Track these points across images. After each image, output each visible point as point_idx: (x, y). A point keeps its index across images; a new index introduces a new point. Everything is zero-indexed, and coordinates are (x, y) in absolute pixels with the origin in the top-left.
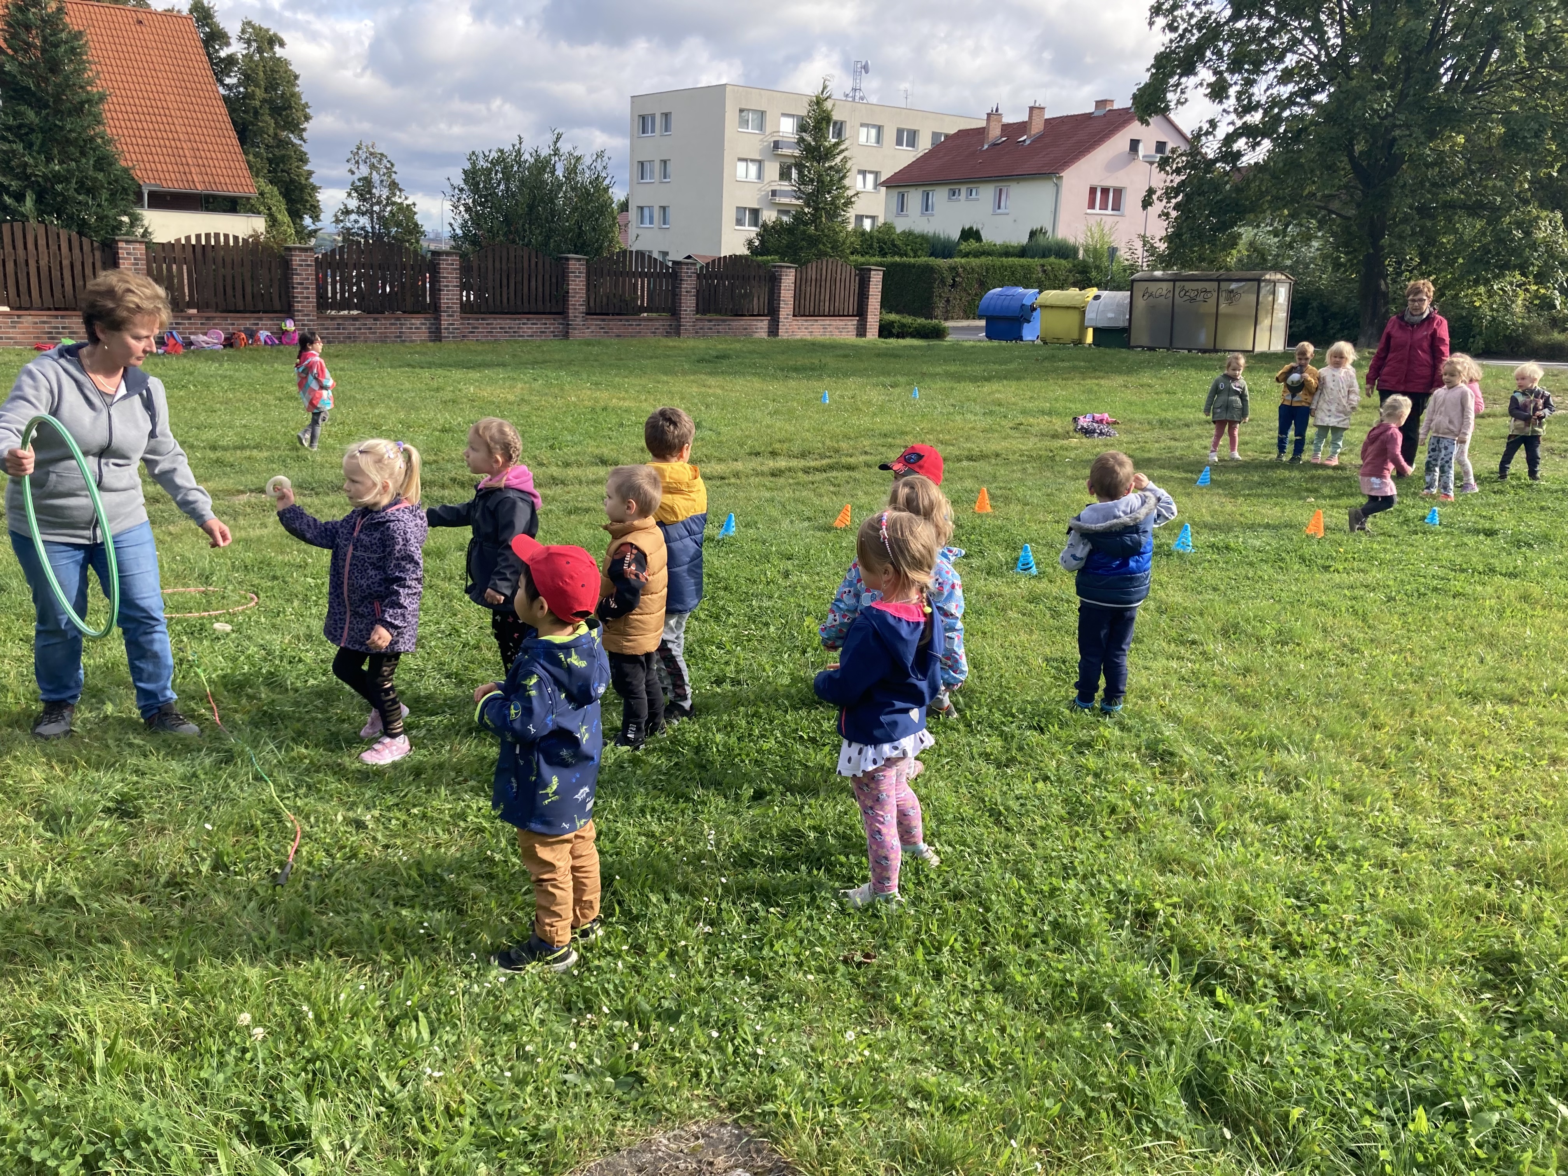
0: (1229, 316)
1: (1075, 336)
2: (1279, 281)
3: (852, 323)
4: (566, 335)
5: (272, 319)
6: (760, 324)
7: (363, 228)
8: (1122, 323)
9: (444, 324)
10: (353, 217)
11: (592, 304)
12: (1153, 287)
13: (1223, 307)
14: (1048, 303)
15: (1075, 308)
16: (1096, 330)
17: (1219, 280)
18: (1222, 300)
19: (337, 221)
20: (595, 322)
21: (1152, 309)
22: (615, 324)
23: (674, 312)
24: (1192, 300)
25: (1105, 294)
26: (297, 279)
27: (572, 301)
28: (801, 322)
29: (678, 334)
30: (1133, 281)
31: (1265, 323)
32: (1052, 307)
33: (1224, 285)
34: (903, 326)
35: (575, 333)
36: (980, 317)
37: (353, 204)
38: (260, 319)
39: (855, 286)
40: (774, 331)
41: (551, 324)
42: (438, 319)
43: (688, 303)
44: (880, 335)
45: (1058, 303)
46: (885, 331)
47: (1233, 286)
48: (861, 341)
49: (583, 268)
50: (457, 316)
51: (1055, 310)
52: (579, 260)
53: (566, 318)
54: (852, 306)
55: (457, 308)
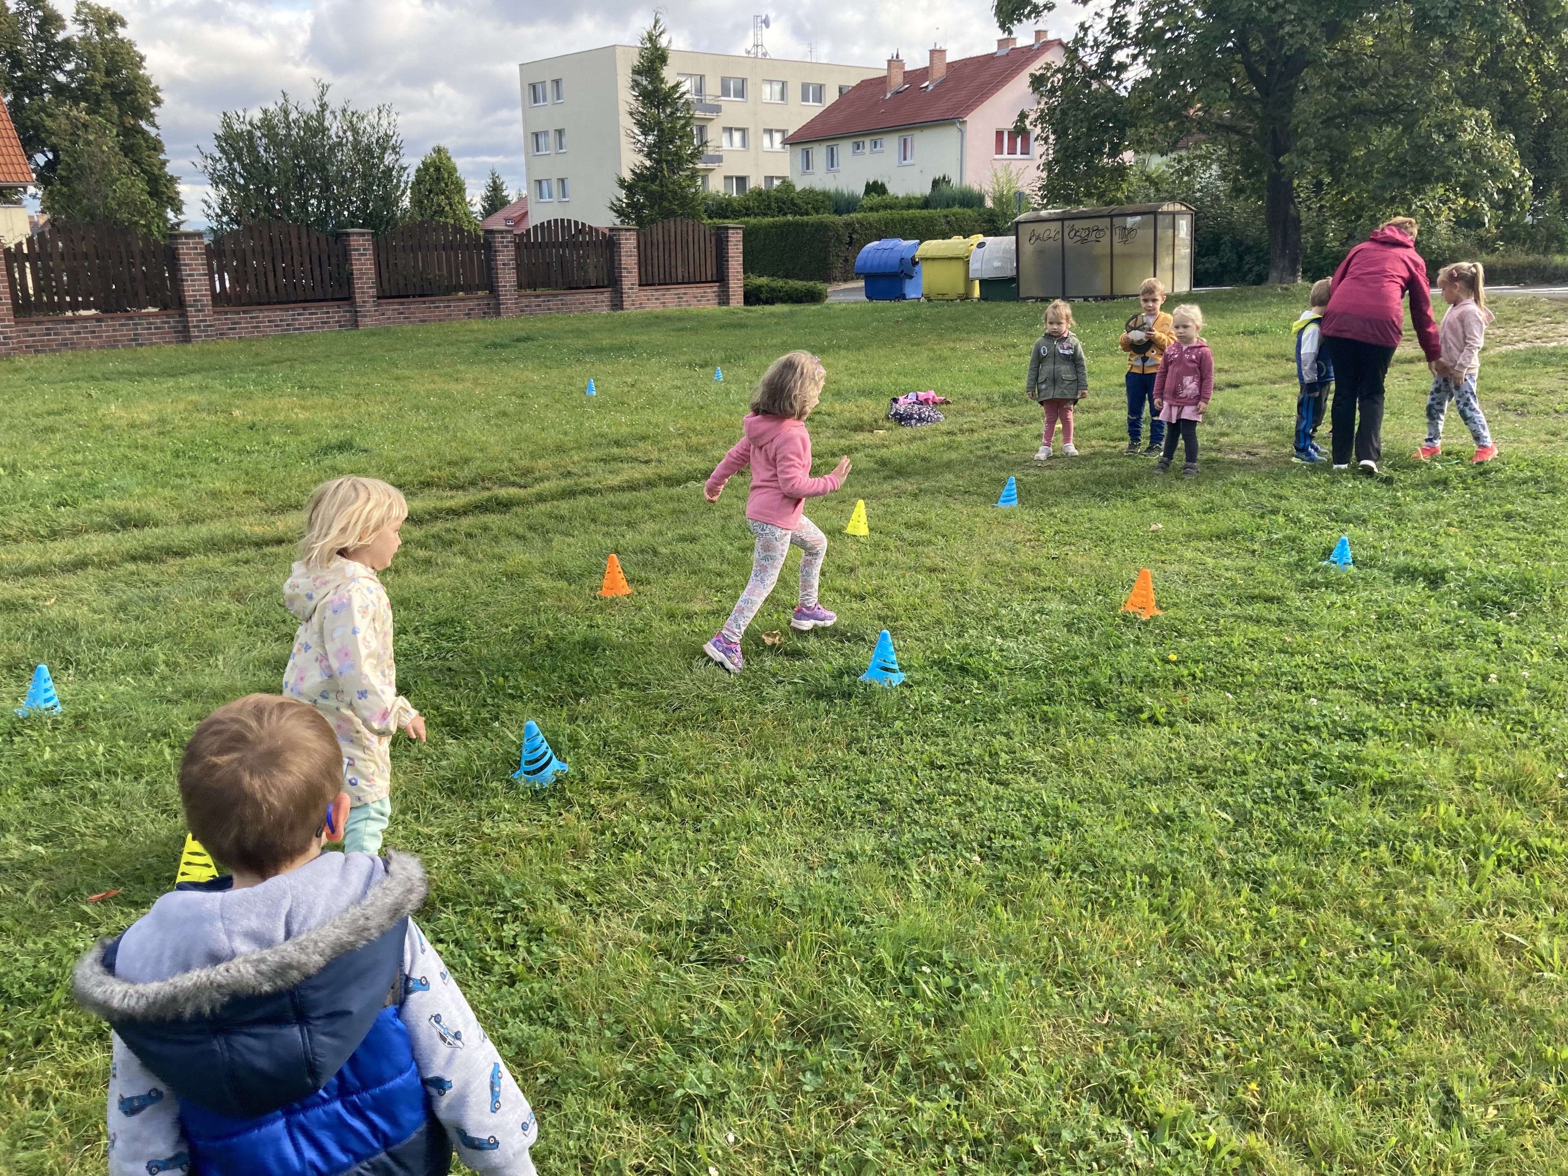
0: (1125, 256)
1: (961, 290)
2: (1180, 213)
3: (711, 290)
4: (355, 324)
6: (600, 297)
8: (1010, 272)
9: (193, 321)
11: (386, 285)
12: (1040, 229)
13: (1118, 248)
14: (929, 255)
15: (958, 258)
16: (983, 282)
17: (1111, 216)
18: (1116, 239)
20: (391, 308)
21: (1041, 253)
22: (418, 308)
23: (492, 287)
24: (1084, 240)
25: (989, 240)
27: (358, 284)
28: (649, 292)
29: (498, 314)
30: (1018, 223)
31: (1165, 261)
32: (934, 259)
33: (1117, 221)
34: (773, 290)
35: (367, 322)
36: (858, 278)
39: (711, 248)
40: (617, 304)
41: (336, 313)
42: (184, 315)
43: (507, 278)
44: (746, 302)
45: (940, 254)
46: (752, 297)
47: (1130, 221)
48: (724, 310)
49: (369, 245)
50: (209, 310)
51: (937, 264)
52: (363, 234)
53: (353, 304)
54: (710, 270)
55: (207, 300)
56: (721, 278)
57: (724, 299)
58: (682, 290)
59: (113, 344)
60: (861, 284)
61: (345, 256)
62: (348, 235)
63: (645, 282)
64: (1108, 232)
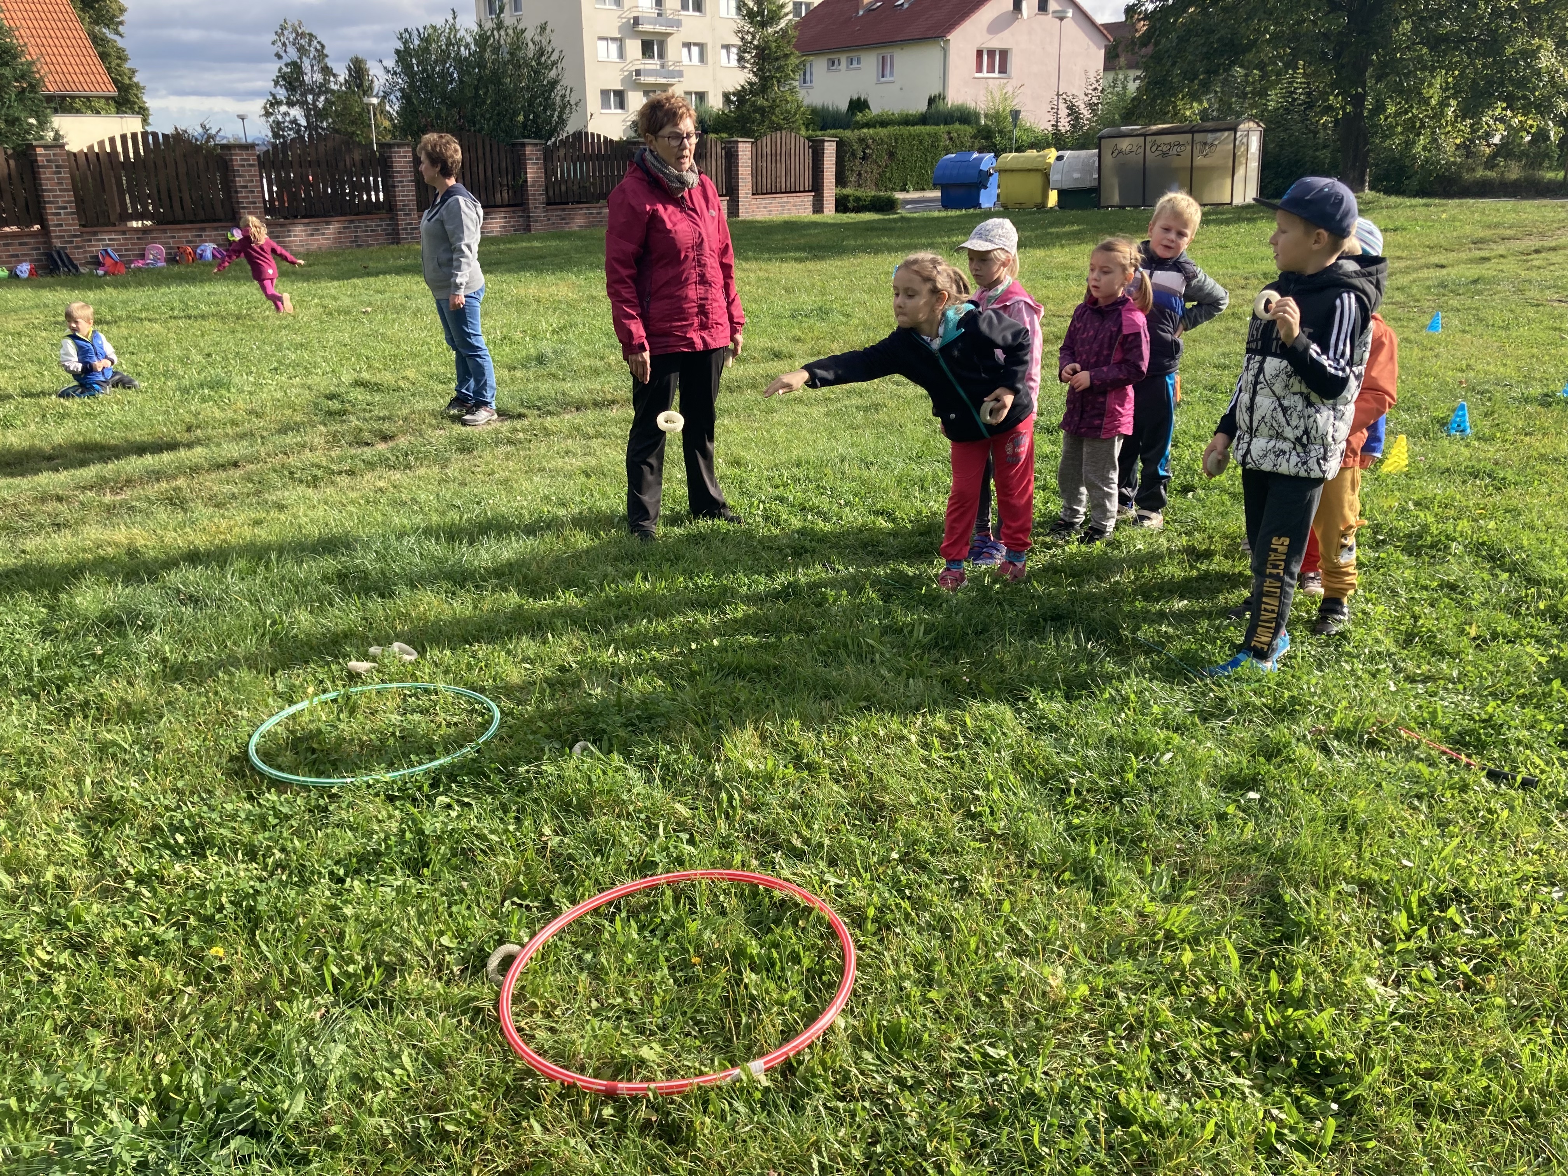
0: (1204, 168)
1: (1039, 201)
3: (808, 199)
4: (527, 229)
5: (216, 229)
7: (294, 121)
8: (1090, 181)
10: (284, 108)
11: (551, 193)
12: (1124, 143)
13: (1199, 161)
14: (1005, 167)
15: (1037, 170)
16: (1061, 193)
17: (1193, 132)
19: (268, 114)
22: (576, 214)
24: (1165, 154)
25: (1067, 153)
26: (240, 181)
27: (531, 191)
32: (1012, 171)
33: (1198, 137)
34: (858, 199)
35: (536, 227)
36: (935, 186)
37: (282, 93)
38: (204, 229)
39: (809, 161)
41: (512, 218)
44: (837, 210)
45: (1019, 166)
46: (842, 205)
47: (1210, 137)
48: (817, 218)
49: (539, 154)
51: (1014, 174)
52: (536, 145)
53: (526, 210)
54: (807, 179)
56: (817, 188)
57: (818, 207)
58: (784, 198)
61: (519, 165)
62: (523, 145)
63: (756, 192)
64: (1189, 148)
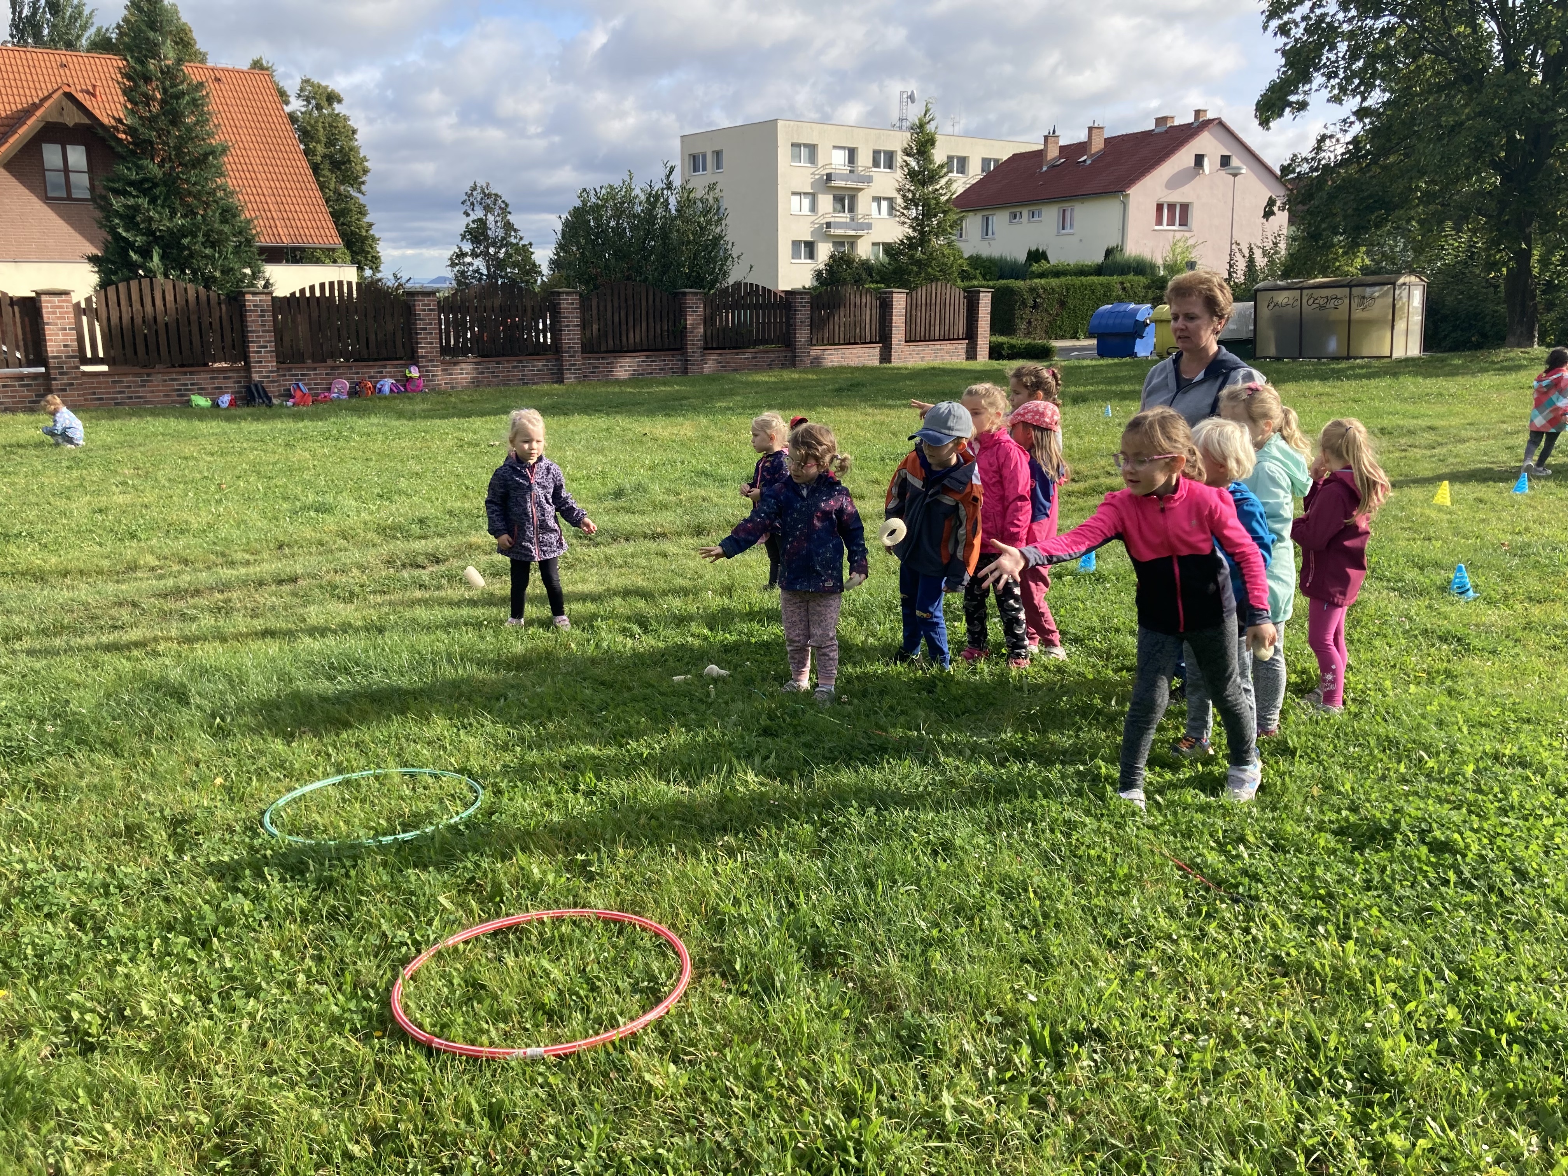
0: (1362, 322)
2: (1414, 284)
3: (961, 346)
4: (685, 371)
7: (477, 271)
8: (1246, 333)
9: (566, 364)
11: (709, 338)
12: (1278, 296)
13: (1357, 314)
17: (1350, 286)
18: (1354, 306)
20: (713, 357)
21: (1278, 319)
22: (733, 358)
23: (789, 343)
24: (1322, 307)
26: (420, 325)
27: (690, 336)
28: (912, 347)
30: (1257, 291)
31: (1400, 326)
33: (1356, 291)
34: (1012, 347)
35: (693, 369)
36: (1090, 336)
37: (467, 247)
38: (385, 367)
39: (964, 310)
40: (886, 356)
41: (671, 361)
42: (560, 360)
43: (803, 334)
44: (991, 357)
46: (996, 352)
47: (1368, 290)
48: (970, 364)
49: (700, 303)
50: (579, 356)
52: (696, 294)
53: (685, 354)
54: (961, 328)
55: (578, 348)
56: (971, 335)
57: (971, 354)
58: (938, 345)
59: (506, 382)
60: (1094, 342)
61: (680, 312)
62: (685, 294)
63: (910, 339)
64: (1347, 301)
